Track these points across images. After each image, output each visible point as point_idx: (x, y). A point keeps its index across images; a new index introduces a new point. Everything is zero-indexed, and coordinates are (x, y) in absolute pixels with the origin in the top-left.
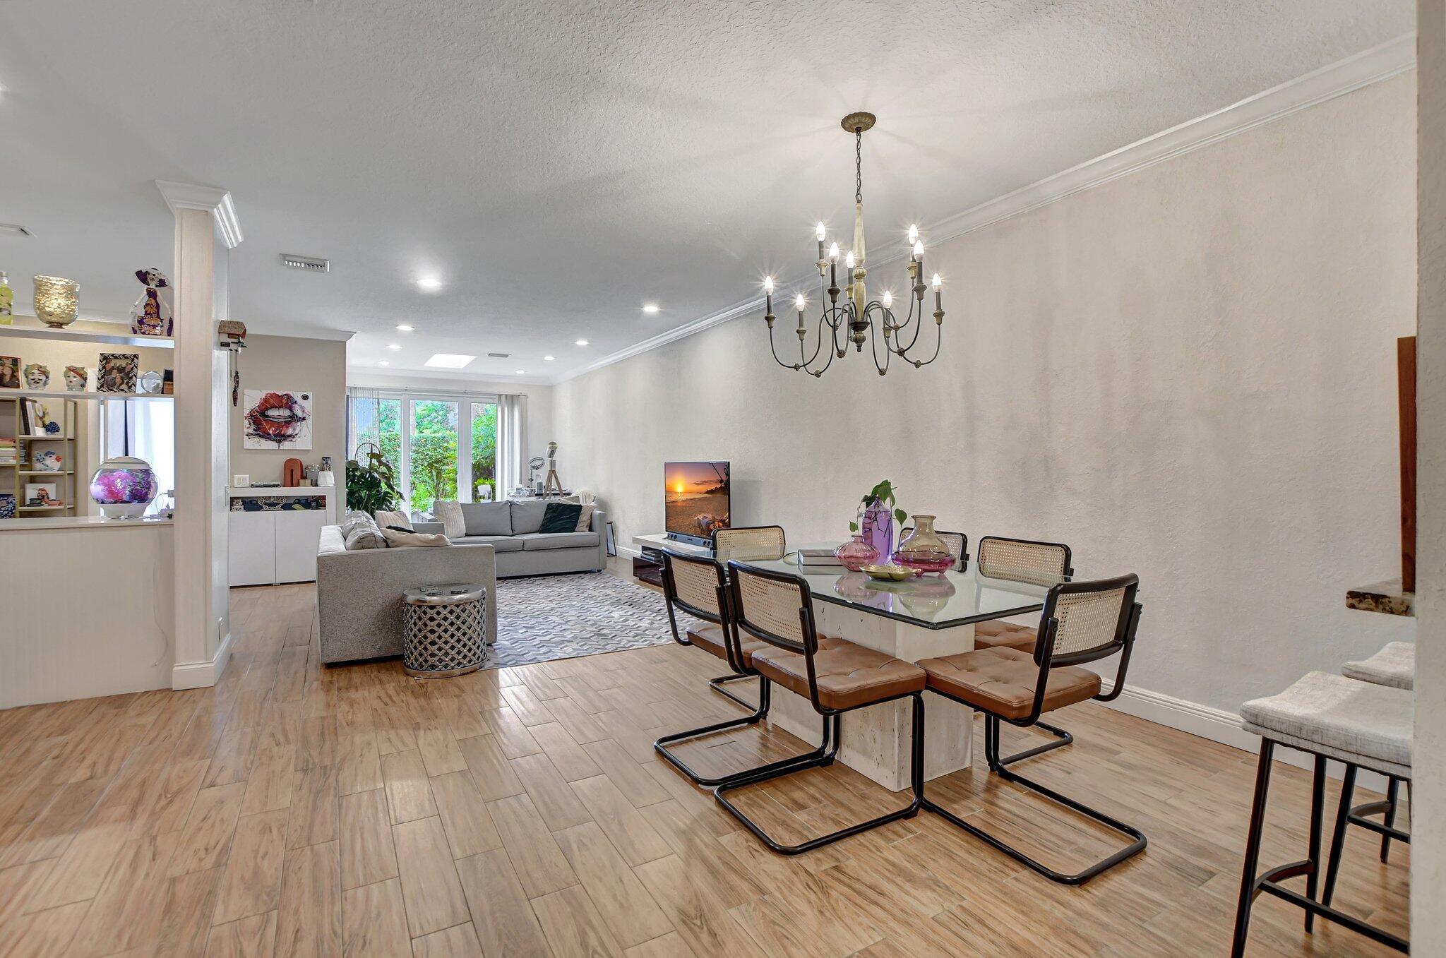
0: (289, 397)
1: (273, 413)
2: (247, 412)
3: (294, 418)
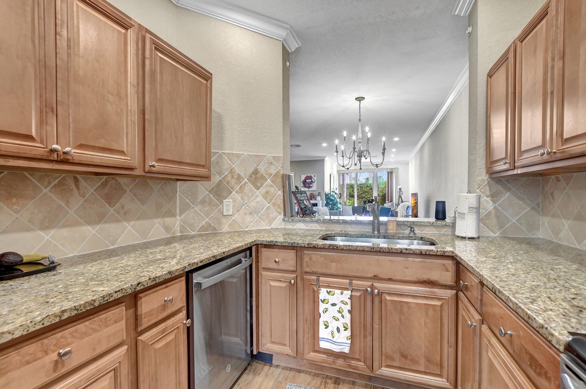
0: (311, 176)
1: (307, 181)
2: (302, 181)
3: (312, 182)
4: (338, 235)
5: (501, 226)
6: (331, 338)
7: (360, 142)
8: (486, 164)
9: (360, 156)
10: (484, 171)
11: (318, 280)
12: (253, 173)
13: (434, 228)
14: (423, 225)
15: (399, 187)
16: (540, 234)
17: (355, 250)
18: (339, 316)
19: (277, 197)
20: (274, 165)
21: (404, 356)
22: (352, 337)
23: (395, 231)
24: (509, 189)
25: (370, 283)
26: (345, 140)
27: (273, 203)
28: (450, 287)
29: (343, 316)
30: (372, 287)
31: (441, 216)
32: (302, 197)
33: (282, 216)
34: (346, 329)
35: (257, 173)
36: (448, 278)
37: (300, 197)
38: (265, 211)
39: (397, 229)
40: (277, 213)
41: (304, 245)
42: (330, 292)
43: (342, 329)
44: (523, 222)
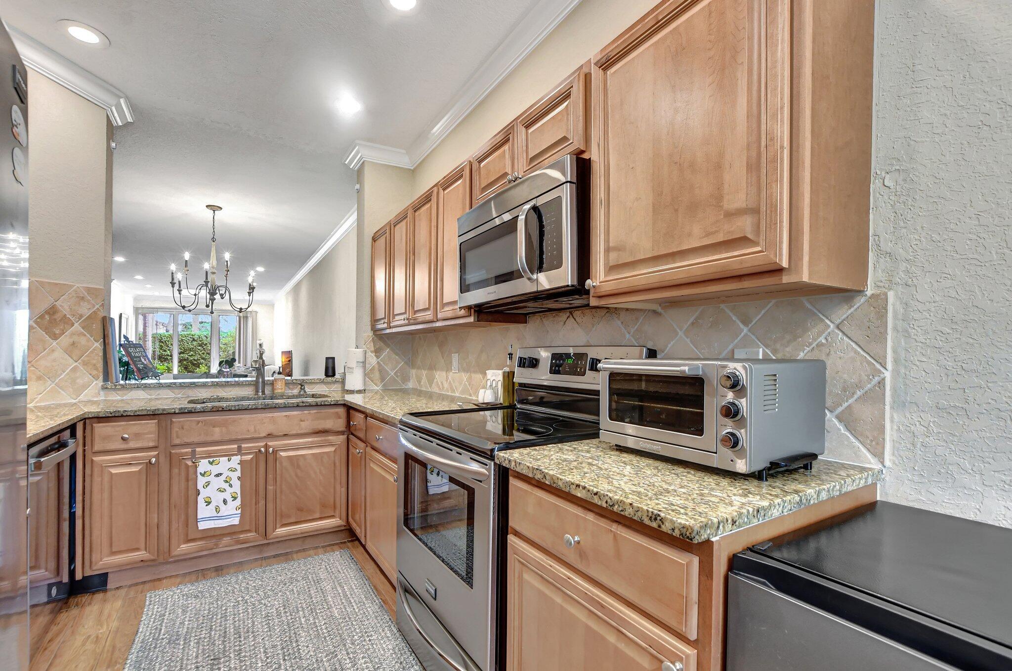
4: (208, 401)
5: (382, 379)
6: (215, 514)
7: (214, 273)
8: (371, 321)
9: (212, 293)
10: (369, 328)
11: (194, 452)
12: (47, 312)
13: (324, 385)
14: (313, 383)
15: (258, 342)
16: (411, 385)
17: (246, 409)
18: (226, 486)
19: (92, 352)
20: (88, 301)
21: (300, 510)
22: (243, 506)
23: (283, 391)
24: (388, 346)
25: (262, 444)
26: (186, 266)
27: (84, 361)
28: (342, 433)
29: (231, 486)
30: (266, 447)
31: (330, 373)
32: (137, 352)
33: (100, 382)
34: (235, 498)
35: (54, 313)
36: (340, 424)
37: (135, 352)
38: (68, 374)
39: (285, 389)
40: (90, 377)
41: (173, 410)
42: (213, 461)
43: (229, 499)
44: (399, 374)
